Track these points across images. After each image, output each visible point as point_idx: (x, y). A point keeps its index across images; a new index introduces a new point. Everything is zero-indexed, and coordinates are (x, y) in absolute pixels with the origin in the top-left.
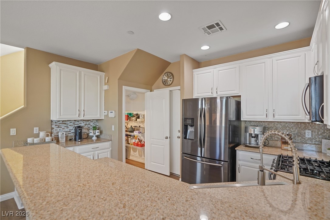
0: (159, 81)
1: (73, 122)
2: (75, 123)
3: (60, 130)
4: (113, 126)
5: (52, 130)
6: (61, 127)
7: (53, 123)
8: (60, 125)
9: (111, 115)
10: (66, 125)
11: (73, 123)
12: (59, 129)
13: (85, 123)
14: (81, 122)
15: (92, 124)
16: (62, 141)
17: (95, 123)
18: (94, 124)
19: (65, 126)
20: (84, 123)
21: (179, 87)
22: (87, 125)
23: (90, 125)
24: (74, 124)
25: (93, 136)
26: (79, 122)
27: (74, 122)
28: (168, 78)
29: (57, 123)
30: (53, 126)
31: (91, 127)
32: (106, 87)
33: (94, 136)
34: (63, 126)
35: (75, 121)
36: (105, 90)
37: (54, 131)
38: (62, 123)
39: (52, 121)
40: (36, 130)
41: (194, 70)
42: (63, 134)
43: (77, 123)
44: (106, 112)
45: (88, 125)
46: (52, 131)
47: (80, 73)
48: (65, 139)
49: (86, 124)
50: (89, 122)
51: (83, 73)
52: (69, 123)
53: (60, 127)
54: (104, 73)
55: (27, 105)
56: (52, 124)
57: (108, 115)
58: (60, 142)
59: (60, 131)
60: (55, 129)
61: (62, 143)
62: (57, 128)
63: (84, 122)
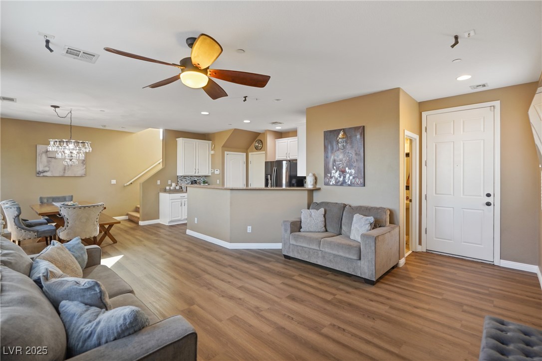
0: (253, 146)
3: (182, 183)
4: (218, 181)
7: (178, 178)
9: (217, 172)
11: (190, 178)
15: (202, 179)
18: (204, 178)
21: (264, 152)
23: (200, 180)
26: (194, 178)
28: (259, 144)
29: (181, 178)
30: (178, 180)
31: (202, 182)
32: (212, 152)
34: (184, 180)
35: (191, 176)
36: (212, 155)
37: (179, 183)
38: (183, 178)
39: (178, 176)
40: (169, 182)
41: (276, 140)
43: (192, 178)
44: (213, 170)
47: (196, 143)
49: (198, 179)
51: (197, 143)
52: (187, 178)
54: (210, 142)
55: (166, 165)
57: (214, 172)
62: (181, 181)
63: (198, 177)
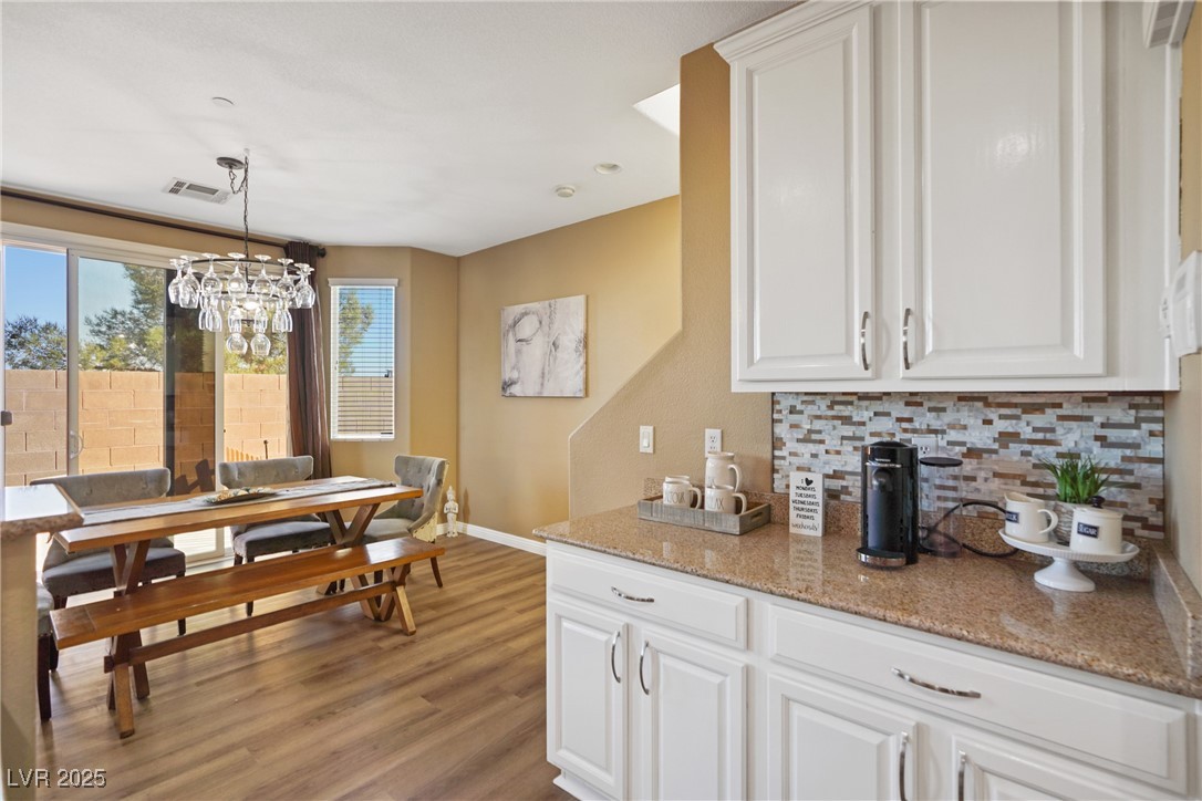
1: (895, 414)
2: (910, 420)
3: (814, 456)
5: (777, 453)
6: (822, 442)
7: (780, 412)
8: (818, 425)
10: (848, 431)
11: (899, 420)
12: (812, 448)
13: (1001, 426)
14: (966, 416)
15: (1074, 436)
16: (802, 526)
17: (1112, 434)
18: (1101, 439)
19: (843, 438)
20: (988, 422)
22: (1015, 448)
23: (1051, 450)
24: (905, 425)
25: (1045, 562)
26: (948, 417)
27: (907, 412)
29: (801, 412)
33: (1060, 564)
37: (783, 458)
38: (826, 418)
39: (774, 399)
40: (711, 442)
42: (809, 482)
45: (1037, 450)
46: (774, 457)
48: (819, 519)
49: (1006, 438)
50: (1039, 420)
52: (866, 415)
53: (814, 437)
56: (776, 416)
58: (792, 530)
59: (814, 461)
60: (791, 446)
61: (800, 539)
62: (798, 440)
63: (993, 414)
